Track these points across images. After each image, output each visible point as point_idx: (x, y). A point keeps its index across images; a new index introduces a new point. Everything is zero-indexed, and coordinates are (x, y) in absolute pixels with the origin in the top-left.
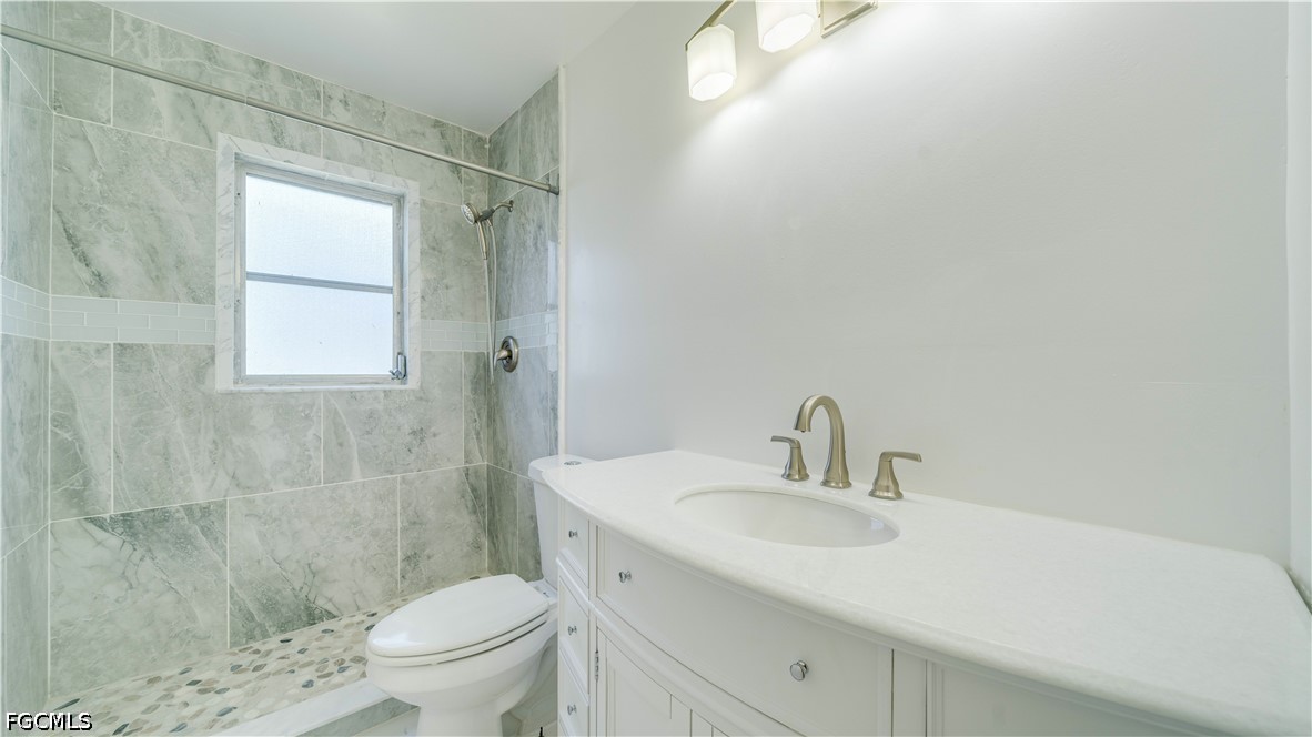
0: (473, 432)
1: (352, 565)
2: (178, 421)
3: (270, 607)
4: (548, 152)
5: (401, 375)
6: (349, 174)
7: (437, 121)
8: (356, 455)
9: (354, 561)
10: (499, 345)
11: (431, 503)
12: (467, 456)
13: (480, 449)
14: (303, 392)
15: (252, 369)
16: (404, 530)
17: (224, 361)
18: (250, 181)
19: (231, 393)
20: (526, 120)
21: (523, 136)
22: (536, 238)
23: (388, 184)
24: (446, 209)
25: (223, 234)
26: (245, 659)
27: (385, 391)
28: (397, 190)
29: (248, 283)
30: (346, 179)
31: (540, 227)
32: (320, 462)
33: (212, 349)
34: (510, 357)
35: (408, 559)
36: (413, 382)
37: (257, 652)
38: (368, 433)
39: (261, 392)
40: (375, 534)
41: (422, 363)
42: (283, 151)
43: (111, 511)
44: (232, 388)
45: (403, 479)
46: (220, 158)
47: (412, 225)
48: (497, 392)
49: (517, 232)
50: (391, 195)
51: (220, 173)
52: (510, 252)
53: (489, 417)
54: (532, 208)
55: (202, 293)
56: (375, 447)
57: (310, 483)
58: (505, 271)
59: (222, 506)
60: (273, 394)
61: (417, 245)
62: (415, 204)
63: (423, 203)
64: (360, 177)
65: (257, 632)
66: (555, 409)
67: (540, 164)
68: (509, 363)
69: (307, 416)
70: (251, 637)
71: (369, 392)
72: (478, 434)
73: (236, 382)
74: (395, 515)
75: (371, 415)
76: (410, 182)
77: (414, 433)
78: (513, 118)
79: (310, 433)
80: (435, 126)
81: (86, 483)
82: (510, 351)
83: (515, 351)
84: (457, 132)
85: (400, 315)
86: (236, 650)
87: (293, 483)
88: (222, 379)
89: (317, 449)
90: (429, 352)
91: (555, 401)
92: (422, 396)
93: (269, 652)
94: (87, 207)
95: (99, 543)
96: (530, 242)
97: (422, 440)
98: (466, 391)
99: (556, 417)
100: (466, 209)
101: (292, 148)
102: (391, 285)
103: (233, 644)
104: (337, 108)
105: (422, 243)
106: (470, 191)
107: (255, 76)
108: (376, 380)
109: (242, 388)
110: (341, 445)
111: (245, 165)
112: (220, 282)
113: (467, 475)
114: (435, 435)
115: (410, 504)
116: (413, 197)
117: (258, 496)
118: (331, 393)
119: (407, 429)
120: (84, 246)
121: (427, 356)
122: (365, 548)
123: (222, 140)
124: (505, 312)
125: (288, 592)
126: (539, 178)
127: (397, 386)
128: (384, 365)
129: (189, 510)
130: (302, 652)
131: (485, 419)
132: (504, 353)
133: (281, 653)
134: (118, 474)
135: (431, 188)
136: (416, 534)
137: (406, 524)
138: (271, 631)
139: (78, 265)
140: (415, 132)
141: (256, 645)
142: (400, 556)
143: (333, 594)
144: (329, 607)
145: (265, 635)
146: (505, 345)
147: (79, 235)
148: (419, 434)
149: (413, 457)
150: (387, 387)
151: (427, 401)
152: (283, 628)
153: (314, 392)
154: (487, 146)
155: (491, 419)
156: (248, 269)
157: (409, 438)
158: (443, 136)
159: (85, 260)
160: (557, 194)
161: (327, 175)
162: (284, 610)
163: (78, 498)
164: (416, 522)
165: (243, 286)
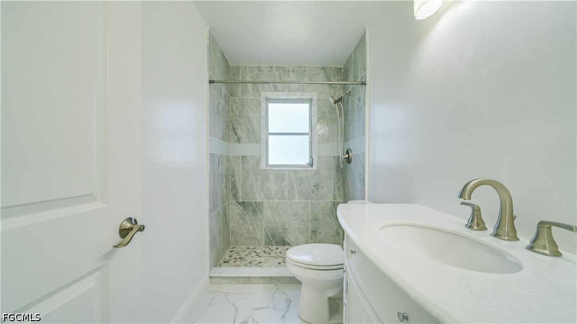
0: (337, 188)
1: (295, 230)
2: (254, 177)
3: (274, 236)
4: (363, 67)
5: (311, 165)
6: (295, 95)
7: (323, 67)
8: (297, 192)
9: (296, 228)
10: (345, 153)
11: (321, 213)
12: (334, 197)
13: (339, 195)
14: (282, 170)
15: (270, 163)
16: (311, 221)
17: (263, 160)
18: (270, 104)
19: (265, 170)
20: (355, 55)
21: (354, 62)
22: (358, 106)
23: (307, 96)
24: (327, 100)
25: (263, 122)
26: (267, 250)
27: (305, 170)
28: (309, 97)
29: (270, 136)
30: (294, 97)
31: (359, 100)
32: (286, 193)
33: (260, 156)
34: (349, 157)
35: (312, 232)
36: (315, 167)
37: (270, 249)
38: (300, 185)
39: (272, 169)
40: (302, 220)
41: (318, 161)
42: (276, 93)
43: (241, 201)
44: (265, 168)
45: (311, 202)
46: (262, 100)
47: (315, 109)
48: (345, 172)
49: (352, 104)
50: (308, 99)
51: (262, 104)
52: (349, 113)
53: (343, 182)
54: (357, 93)
55: (258, 141)
56: (302, 190)
57: (284, 199)
58: (348, 121)
59: (263, 203)
60: (275, 170)
61: (316, 116)
62: (316, 101)
63: (318, 100)
64: (298, 95)
65: (270, 243)
66: (364, 180)
67: (359, 72)
68: (349, 160)
69: (283, 178)
70: (269, 244)
71: (301, 170)
72: (338, 189)
73: (266, 167)
74: (309, 215)
75: (301, 178)
76: (314, 93)
77: (315, 186)
78: (351, 56)
79: (284, 183)
80: (322, 70)
81: (236, 192)
82: (349, 155)
83: (351, 154)
84: (331, 69)
85: (311, 142)
86: (266, 246)
87: (279, 199)
88: (263, 166)
89: (286, 189)
90: (320, 156)
91: (364, 176)
92: (317, 173)
93: (273, 250)
94: (236, 120)
95: (239, 208)
96: (356, 108)
97: (318, 189)
98: (334, 171)
99: (364, 184)
100: (331, 99)
101: (279, 91)
102: (308, 132)
103: (265, 245)
104: (291, 74)
105: (318, 115)
106: (336, 91)
107: (270, 72)
108: (303, 166)
109: (268, 168)
110: (292, 188)
111: (268, 100)
112: (262, 137)
113: (334, 204)
114: (322, 188)
115: (313, 212)
116: (315, 98)
117: (271, 201)
118: (289, 170)
119: (312, 184)
120: (236, 130)
121: (319, 157)
122: (299, 224)
123: (262, 94)
124: (348, 139)
125: (278, 233)
126: (359, 80)
127: (310, 169)
128: (306, 161)
129: (256, 202)
130: (280, 253)
131: (341, 183)
132: (347, 156)
133: (275, 251)
134: (242, 191)
135: (321, 94)
136: (315, 223)
137: (312, 219)
138: (274, 244)
139: (235, 136)
140: (315, 74)
141: (270, 247)
142: (310, 230)
143: (290, 238)
144: (289, 241)
145: (272, 245)
146: (347, 153)
147: (235, 128)
148: (317, 186)
149: (314, 195)
150: (306, 169)
151: (320, 174)
152: (277, 244)
153: (285, 170)
154: (342, 71)
155: (343, 183)
156: (270, 132)
157: (313, 188)
158: (325, 72)
159: (236, 134)
160: (365, 84)
161: (289, 97)
162: (277, 239)
163: (235, 196)
164: (315, 219)
165: (268, 137)
